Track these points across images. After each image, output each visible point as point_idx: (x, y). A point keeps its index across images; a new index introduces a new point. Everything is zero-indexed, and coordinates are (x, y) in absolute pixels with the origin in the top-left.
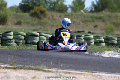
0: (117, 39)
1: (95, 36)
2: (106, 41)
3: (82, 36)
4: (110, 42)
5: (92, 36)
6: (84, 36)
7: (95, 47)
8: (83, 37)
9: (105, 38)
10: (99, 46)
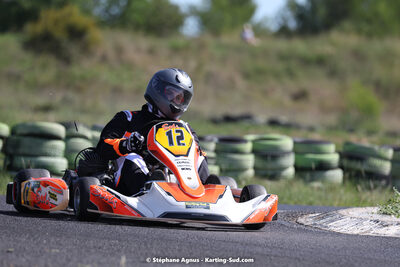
0: (390, 153)
1: (298, 140)
2: (346, 162)
3: (245, 141)
4: (362, 167)
5: (287, 143)
6: (254, 142)
7: (299, 187)
8: (248, 147)
9: (341, 149)
10: (316, 184)
